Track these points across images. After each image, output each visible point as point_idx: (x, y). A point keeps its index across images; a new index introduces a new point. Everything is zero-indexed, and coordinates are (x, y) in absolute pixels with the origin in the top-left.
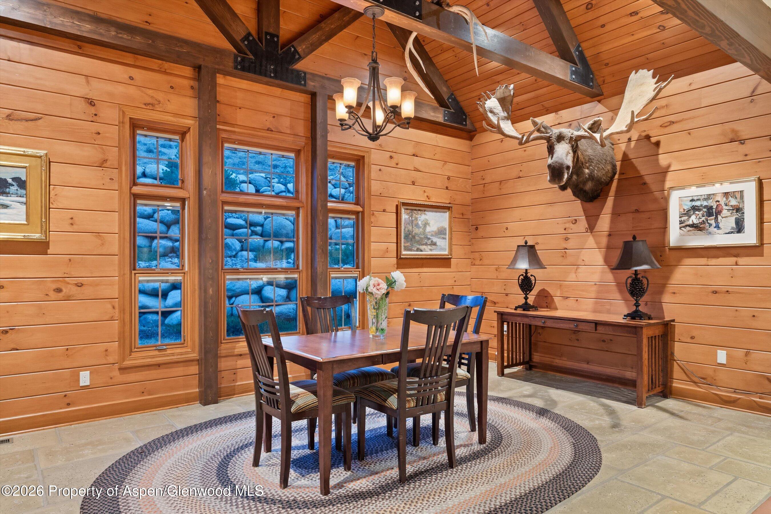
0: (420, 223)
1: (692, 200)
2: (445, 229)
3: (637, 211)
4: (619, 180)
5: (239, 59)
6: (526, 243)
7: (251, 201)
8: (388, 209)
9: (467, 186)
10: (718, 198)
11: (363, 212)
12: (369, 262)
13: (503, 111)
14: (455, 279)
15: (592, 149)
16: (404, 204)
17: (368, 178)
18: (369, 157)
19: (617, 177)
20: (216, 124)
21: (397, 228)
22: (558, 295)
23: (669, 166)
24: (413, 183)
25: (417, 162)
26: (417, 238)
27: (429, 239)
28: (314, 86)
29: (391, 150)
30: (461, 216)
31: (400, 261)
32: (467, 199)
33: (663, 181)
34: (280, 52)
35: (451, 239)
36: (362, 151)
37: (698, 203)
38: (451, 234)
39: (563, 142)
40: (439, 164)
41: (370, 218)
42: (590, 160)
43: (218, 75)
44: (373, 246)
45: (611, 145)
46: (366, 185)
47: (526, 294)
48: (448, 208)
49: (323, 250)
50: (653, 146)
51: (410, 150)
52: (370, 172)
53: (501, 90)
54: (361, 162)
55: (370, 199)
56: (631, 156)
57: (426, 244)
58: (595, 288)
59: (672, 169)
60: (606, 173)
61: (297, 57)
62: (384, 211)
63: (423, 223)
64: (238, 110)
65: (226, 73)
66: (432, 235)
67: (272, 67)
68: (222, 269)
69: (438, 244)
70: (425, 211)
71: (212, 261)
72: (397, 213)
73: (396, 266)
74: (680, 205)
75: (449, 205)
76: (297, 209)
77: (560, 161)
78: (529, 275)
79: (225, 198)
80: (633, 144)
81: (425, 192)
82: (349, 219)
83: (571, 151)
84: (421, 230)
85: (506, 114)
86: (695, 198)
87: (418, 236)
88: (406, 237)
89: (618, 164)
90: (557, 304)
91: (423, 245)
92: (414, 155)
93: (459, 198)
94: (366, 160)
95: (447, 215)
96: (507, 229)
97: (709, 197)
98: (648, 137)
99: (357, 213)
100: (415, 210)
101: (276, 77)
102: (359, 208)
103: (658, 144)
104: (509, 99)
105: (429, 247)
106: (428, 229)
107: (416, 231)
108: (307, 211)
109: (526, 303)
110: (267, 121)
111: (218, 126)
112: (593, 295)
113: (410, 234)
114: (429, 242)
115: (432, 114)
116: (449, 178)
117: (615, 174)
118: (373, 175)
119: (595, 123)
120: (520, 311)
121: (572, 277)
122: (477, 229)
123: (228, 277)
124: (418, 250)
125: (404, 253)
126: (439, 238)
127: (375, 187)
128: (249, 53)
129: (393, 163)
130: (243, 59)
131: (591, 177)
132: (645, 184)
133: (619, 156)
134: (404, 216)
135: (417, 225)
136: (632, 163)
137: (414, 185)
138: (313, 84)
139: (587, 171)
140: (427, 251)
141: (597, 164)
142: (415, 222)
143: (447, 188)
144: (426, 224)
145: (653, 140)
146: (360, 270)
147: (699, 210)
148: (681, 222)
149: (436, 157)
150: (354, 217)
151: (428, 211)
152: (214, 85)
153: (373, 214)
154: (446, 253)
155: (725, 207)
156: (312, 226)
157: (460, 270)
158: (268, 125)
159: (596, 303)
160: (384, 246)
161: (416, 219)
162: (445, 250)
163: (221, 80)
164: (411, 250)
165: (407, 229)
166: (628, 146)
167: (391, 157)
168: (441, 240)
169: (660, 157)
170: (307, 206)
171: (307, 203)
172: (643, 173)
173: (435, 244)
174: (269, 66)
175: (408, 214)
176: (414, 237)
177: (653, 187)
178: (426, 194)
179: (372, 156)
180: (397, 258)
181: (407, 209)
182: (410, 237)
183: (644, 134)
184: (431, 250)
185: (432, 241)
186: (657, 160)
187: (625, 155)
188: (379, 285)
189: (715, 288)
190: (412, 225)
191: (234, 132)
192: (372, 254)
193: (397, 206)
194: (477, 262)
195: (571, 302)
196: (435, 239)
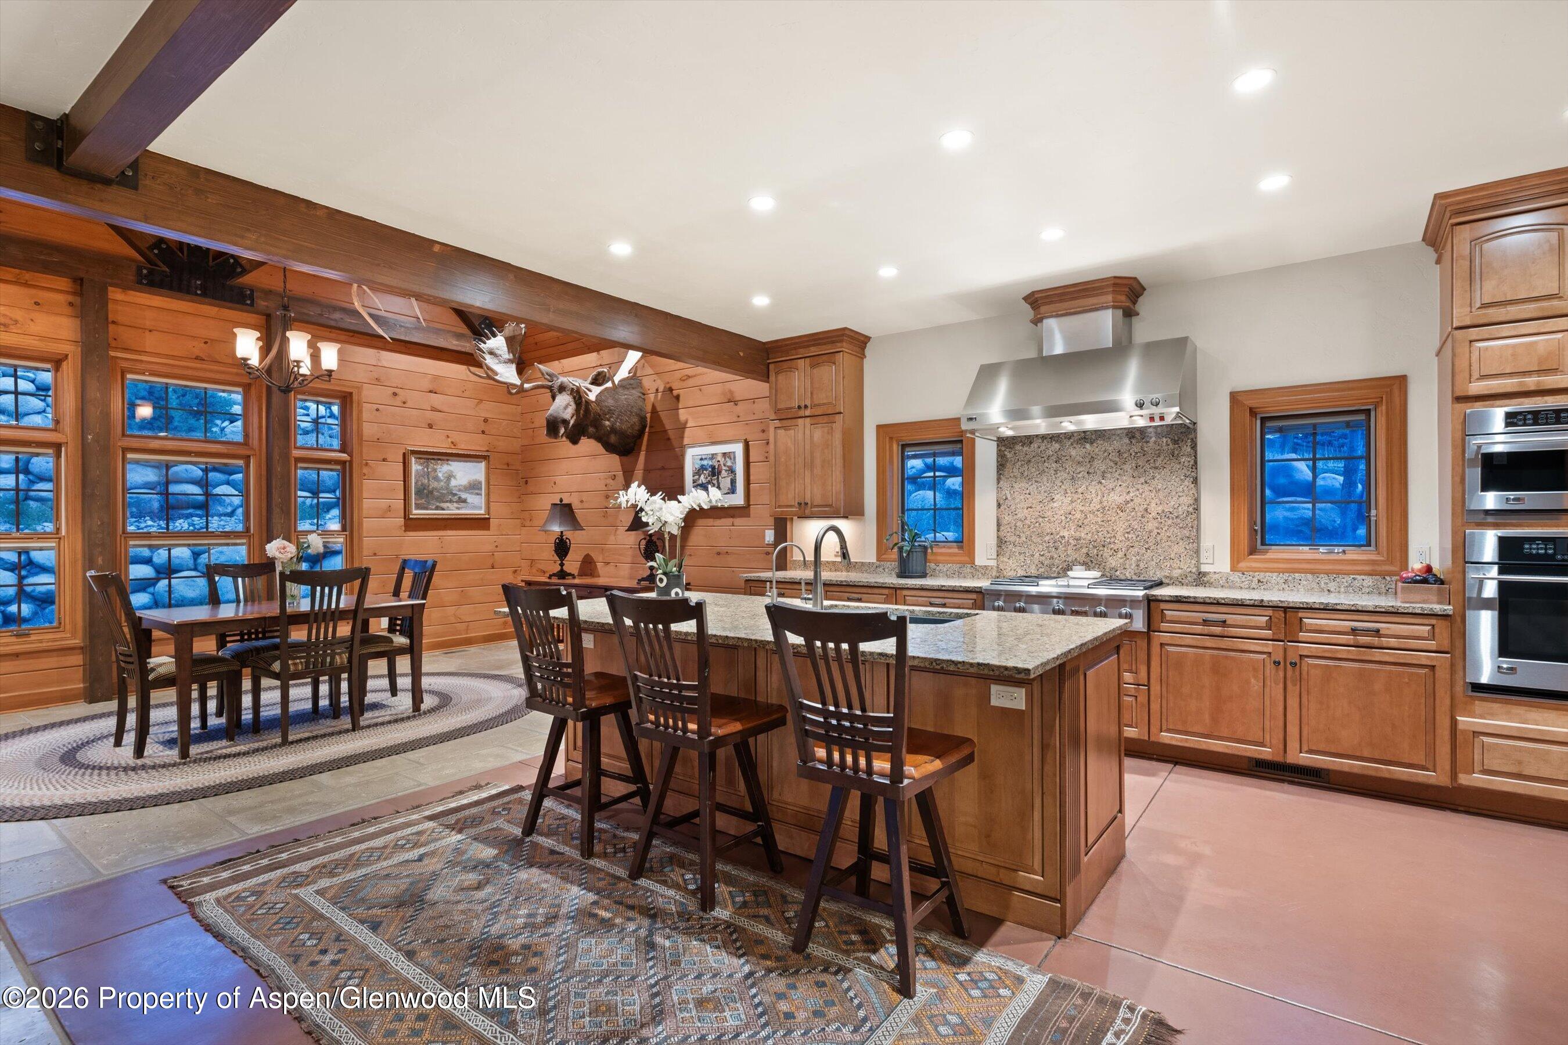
0: (440, 475)
1: (701, 459)
2: (480, 483)
3: (663, 468)
4: (649, 433)
5: (145, 271)
6: (561, 500)
7: (170, 448)
8: (390, 457)
9: (515, 430)
10: (719, 458)
11: (351, 462)
12: (360, 524)
13: (509, 352)
14: (496, 544)
15: (614, 399)
16: (413, 452)
17: (358, 420)
18: (359, 393)
19: (647, 430)
20: (108, 351)
21: (404, 481)
22: (601, 560)
23: (686, 422)
24: (430, 426)
25: (436, 400)
26: (436, 493)
27: (455, 495)
28: (267, 307)
29: (395, 385)
30: (505, 467)
31: (409, 522)
32: (516, 445)
33: (682, 437)
34: (211, 263)
35: (488, 495)
36: (349, 387)
37: (705, 463)
38: (489, 488)
39: (564, 393)
40: (471, 403)
41: (361, 469)
42: (610, 412)
43: (110, 288)
44: (367, 503)
45: (641, 395)
46: (355, 427)
47: (562, 560)
48: (485, 458)
49: (282, 509)
50: (674, 400)
51: (426, 385)
52: (360, 412)
53: (511, 328)
54: (348, 400)
55: (360, 444)
56: (658, 409)
57: (451, 501)
58: (630, 553)
59: (688, 425)
60: (632, 425)
61: (239, 270)
62: (384, 460)
63: (446, 475)
64: (147, 332)
65: (125, 288)
66: (460, 490)
67: (199, 282)
68: (124, 532)
69: (469, 500)
70: (448, 460)
71: (102, 524)
72: (404, 463)
73: (403, 528)
74: (693, 463)
75: (486, 454)
76: (247, 458)
77: (555, 414)
78: (564, 537)
79: (126, 444)
80: (660, 394)
81: (448, 437)
82: (331, 470)
83: (572, 403)
84: (442, 483)
85: (511, 356)
86: (704, 457)
87: (438, 492)
88: (419, 492)
89: (648, 415)
90: (600, 572)
91: (447, 502)
92: (431, 392)
93: (502, 445)
94: (355, 397)
95: (483, 465)
96: (555, 483)
97: (713, 456)
98: (671, 390)
99: (343, 463)
100: (433, 459)
101: (204, 294)
102: (344, 456)
103: (678, 397)
104: (520, 338)
105: (455, 505)
106: (453, 483)
107: (434, 484)
108: (260, 460)
109: (562, 570)
110: (197, 348)
111: (112, 353)
112: (629, 560)
113: (424, 489)
114: (455, 498)
115: (455, 342)
116: (486, 421)
117: (645, 427)
118: (365, 416)
119: (599, 374)
120: (555, 580)
121: (612, 538)
122: (526, 483)
123: (131, 543)
124: (437, 508)
125: (415, 512)
126: (472, 493)
127: (369, 430)
128: (161, 264)
129: (398, 401)
130: (151, 272)
131: (613, 430)
132: (669, 439)
133: (649, 408)
134: (415, 467)
135: (436, 478)
136: (659, 416)
137: (431, 428)
138: (266, 304)
139: (607, 423)
140: (452, 510)
141: (619, 415)
142: (432, 474)
143: (483, 432)
144: (450, 477)
145: (675, 393)
146: (347, 533)
147: (706, 469)
148: (694, 481)
149: (466, 394)
150: (339, 467)
151: (454, 461)
152: (104, 301)
153: (367, 464)
154: (482, 512)
155: (724, 468)
156: (267, 479)
157: (504, 533)
158: (197, 352)
159: (632, 568)
160: (384, 503)
161: (435, 470)
162: (480, 508)
163: (115, 294)
164: (427, 509)
165: (420, 483)
166: (656, 397)
167: (395, 394)
168: (474, 496)
169: (681, 411)
170: (260, 454)
171: (260, 450)
172: (668, 427)
173: (465, 501)
174: (193, 281)
175: (421, 464)
176: (431, 492)
177: (675, 443)
178: (450, 440)
179: (365, 393)
180: (405, 518)
181: (420, 458)
182: (426, 494)
183: (668, 386)
184: (458, 508)
185: (460, 498)
186: (678, 414)
187: (654, 407)
188: (284, 548)
189: (718, 549)
190: (428, 478)
191: (141, 361)
192: (365, 513)
193: (404, 454)
194: (528, 523)
195: (611, 568)
196: (464, 496)
